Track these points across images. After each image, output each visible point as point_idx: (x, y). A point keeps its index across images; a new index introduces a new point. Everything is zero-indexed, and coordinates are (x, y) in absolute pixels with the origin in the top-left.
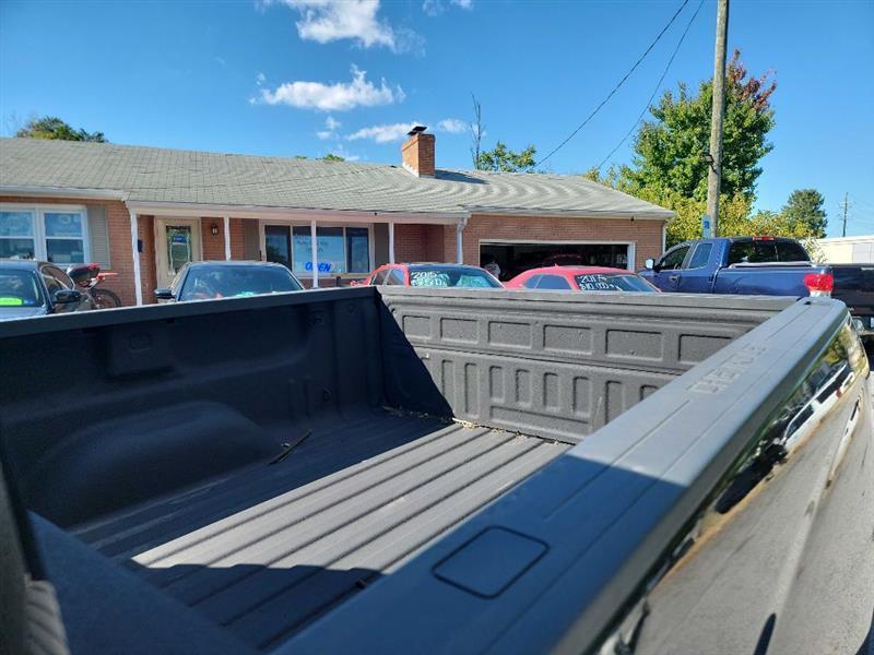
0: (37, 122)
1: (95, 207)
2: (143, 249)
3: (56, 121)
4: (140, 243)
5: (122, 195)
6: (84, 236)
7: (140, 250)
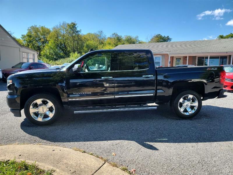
0: (155, 36)
1: (163, 55)
2: (171, 63)
3: (159, 35)
4: (170, 62)
5: (168, 53)
6: (161, 61)
7: (170, 63)
